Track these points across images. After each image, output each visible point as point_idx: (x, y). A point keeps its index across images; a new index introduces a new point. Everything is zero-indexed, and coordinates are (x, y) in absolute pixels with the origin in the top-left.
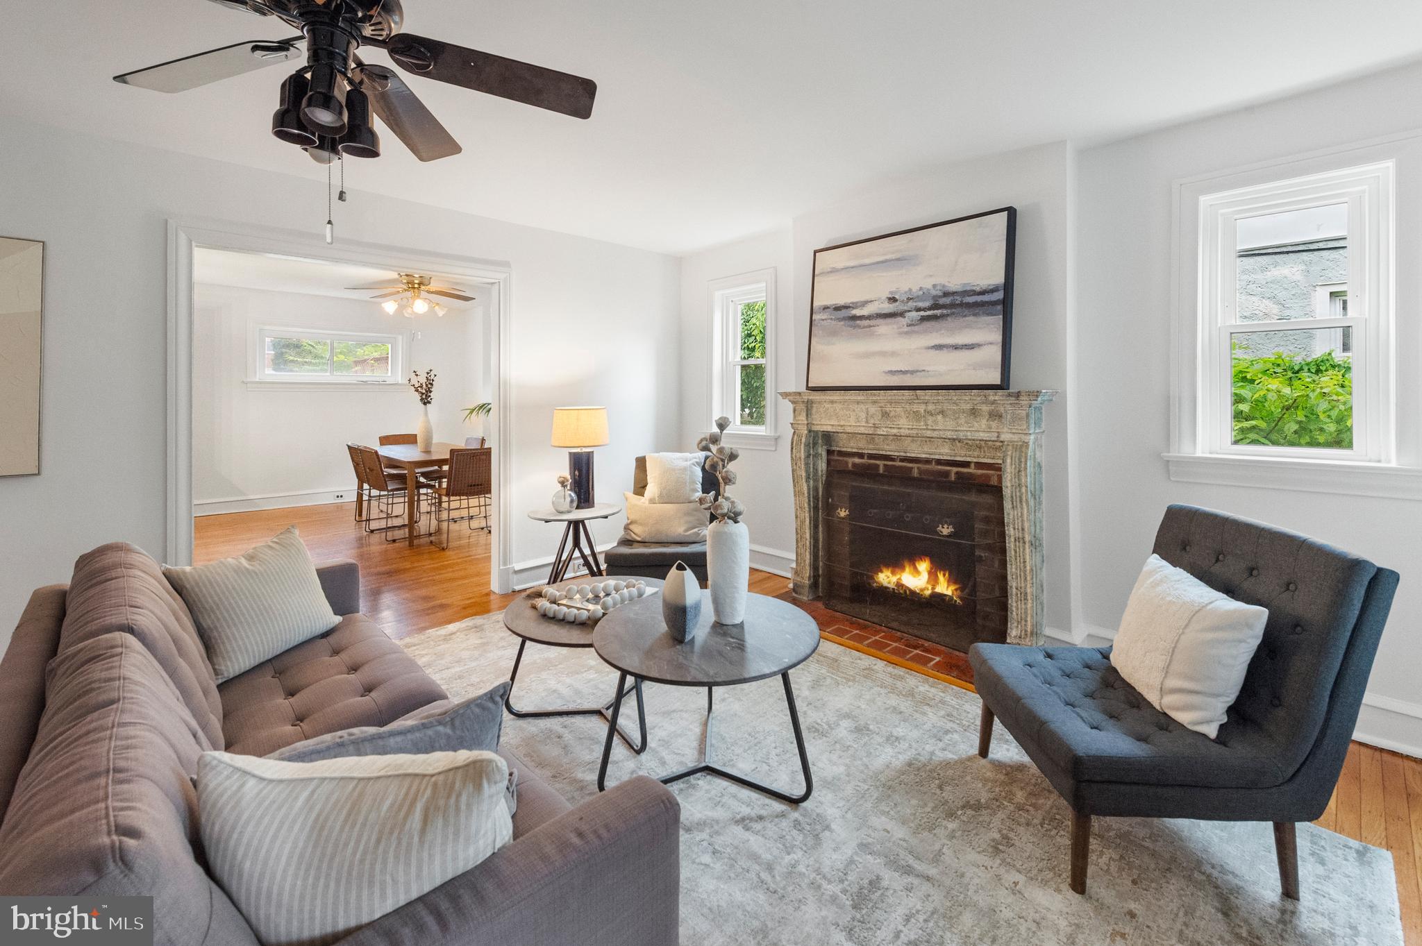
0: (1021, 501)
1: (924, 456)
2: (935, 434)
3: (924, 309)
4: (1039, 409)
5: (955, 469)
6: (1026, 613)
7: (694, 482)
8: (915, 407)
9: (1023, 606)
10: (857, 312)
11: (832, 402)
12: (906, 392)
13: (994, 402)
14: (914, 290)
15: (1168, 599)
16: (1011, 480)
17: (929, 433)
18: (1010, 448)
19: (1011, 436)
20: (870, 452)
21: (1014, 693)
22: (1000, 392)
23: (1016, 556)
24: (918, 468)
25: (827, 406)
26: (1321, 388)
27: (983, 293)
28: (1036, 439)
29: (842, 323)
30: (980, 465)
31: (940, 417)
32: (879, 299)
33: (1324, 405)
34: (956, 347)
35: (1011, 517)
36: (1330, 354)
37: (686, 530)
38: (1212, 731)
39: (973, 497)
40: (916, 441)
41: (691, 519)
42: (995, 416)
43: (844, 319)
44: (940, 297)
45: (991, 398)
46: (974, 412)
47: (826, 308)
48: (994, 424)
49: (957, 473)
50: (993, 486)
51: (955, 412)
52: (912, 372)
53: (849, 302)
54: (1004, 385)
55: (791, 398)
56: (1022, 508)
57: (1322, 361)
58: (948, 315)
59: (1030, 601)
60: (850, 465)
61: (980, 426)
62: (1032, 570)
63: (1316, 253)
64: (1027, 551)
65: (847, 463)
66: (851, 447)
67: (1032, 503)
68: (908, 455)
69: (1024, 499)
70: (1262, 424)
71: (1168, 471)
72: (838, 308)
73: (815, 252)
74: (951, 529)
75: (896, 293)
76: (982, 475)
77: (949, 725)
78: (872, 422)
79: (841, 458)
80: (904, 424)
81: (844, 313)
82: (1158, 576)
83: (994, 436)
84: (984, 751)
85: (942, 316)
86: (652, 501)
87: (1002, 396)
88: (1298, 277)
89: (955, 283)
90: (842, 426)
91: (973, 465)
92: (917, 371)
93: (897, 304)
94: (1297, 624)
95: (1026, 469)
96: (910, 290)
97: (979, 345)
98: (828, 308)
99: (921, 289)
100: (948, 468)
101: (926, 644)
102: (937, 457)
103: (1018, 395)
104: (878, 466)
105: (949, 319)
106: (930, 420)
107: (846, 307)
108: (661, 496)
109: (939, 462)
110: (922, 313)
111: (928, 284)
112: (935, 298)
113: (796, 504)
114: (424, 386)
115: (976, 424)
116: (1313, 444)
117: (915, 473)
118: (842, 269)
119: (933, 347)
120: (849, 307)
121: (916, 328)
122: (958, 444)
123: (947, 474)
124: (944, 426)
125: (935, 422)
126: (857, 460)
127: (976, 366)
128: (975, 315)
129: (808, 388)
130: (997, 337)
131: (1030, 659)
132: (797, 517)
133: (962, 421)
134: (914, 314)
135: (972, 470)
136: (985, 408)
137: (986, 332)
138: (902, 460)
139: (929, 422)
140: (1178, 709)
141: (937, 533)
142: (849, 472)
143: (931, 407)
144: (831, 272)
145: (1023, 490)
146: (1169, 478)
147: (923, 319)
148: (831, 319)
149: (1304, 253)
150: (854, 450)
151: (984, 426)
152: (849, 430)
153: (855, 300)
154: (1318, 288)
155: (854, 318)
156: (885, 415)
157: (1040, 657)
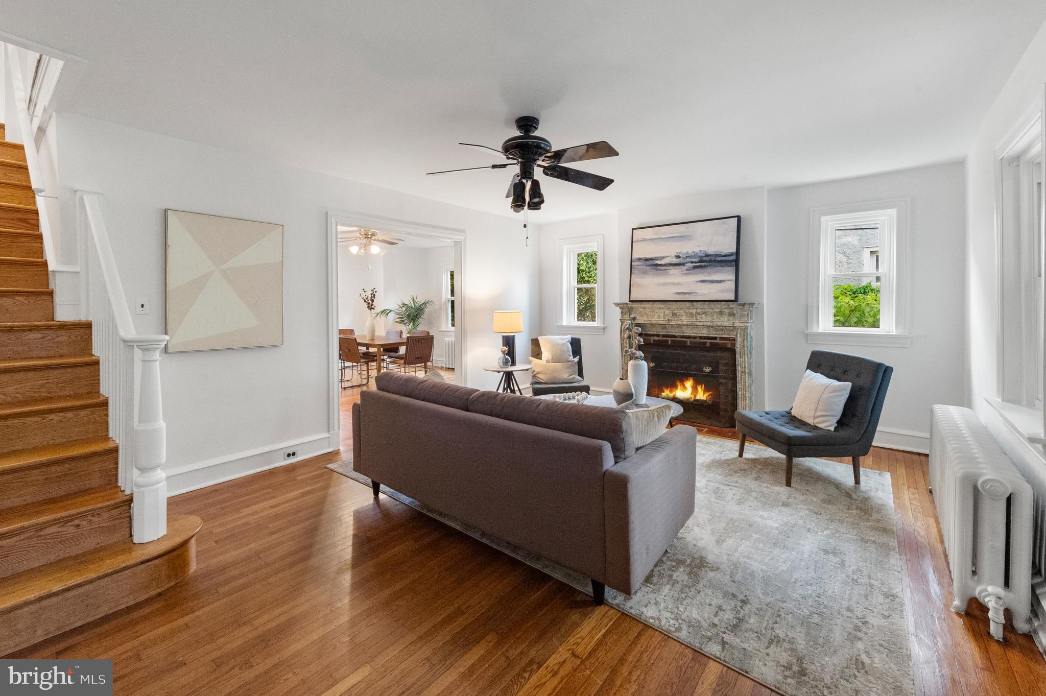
0: (744, 354)
1: (693, 335)
2: (701, 324)
3: (695, 263)
4: (751, 311)
5: (709, 341)
6: (746, 406)
7: (569, 351)
8: (691, 311)
9: (744, 403)
10: (658, 262)
11: (644, 308)
12: (687, 303)
13: (731, 308)
14: (690, 253)
15: (816, 384)
16: (740, 344)
17: (698, 323)
18: (739, 329)
19: (741, 324)
20: (663, 333)
21: (760, 423)
22: (735, 303)
23: (741, 380)
24: (690, 341)
25: (641, 310)
26: (867, 301)
27: (725, 256)
28: (751, 325)
29: (650, 267)
30: (722, 339)
31: (704, 315)
32: (671, 256)
33: (868, 309)
34: (712, 282)
35: (740, 361)
36: (870, 283)
37: (568, 376)
38: (832, 429)
39: (719, 354)
40: (689, 328)
41: (570, 370)
42: (732, 314)
43: (650, 265)
44: (703, 257)
45: (731, 306)
46: (721, 313)
47: (640, 259)
48: (731, 319)
49: (710, 343)
50: (728, 348)
51: (711, 313)
52: (689, 293)
53: (654, 256)
54: (736, 301)
55: (621, 306)
56: (745, 357)
57: (867, 287)
58: (708, 266)
59: (748, 400)
60: (652, 341)
61: (724, 319)
62: (749, 385)
63: (864, 230)
64: (747, 377)
65: (650, 340)
66: (653, 331)
67: (749, 354)
68: (685, 334)
69: (746, 353)
70: (842, 319)
71: (807, 339)
72: (647, 260)
73: (633, 229)
74: (710, 369)
75: (680, 253)
76: (723, 343)
77: (722, 450)
78: (667, 318)
79: (646, 337)
80: (685, 320)
81: (650, 262)
82: (811, 377)
83: (731, 324)
84: (741, 455)
85: (705, 266)
86: (548, 361)
87: (736, 305)
88: (856, 243)
89: (711, 250)
90: (650, 320)
91: (718, 339)
92: (692, 293)
93: (681, 259)
94: (861, 388)
95: (747, 339)
96: (688, 252)
97: (724, 281)
98: (641, 259)
99: (693, 252)
100: (705, 340)
101: (698, 425)
102: (700, 335)
103: (744, 305)
104: (668, 341)
105: (708, 267)
106: (698, 317)
107: (652, 259)
108: (553, 359)
109: (701, 338)
110: (694, 264)
111: (697, 250)
112: (701, 257)
113: (622, 361)
114: (369, 298)
115: (722, 319)
116: (863, 326)
117: (688, 344)
118: (649, 240)
119: (700, 281)
120: (654, 259)
121: (691, 272)
122: (712, 329)
123: (705, 343)
124: (706, 320)
125: (701, 318)
126: (656, 338)
127: (723, 291)
128: (722, 266)
129: (630, 301)
130: (733, 277)
131: (761, 414)
132: (623, 368)
133: (715, 317)
134: (690, 265)
135: (718, 341)
136: (727, 311)
137: (727, 275)
138: (681, 337)
139: (698, 318)
140: (819, 423)
141: (704, 372)
142: (651, 344)
143: (699, 311)
144: (642, 240)
145: (746, 348)
146: (807, 342)
147: (695, 267)
148: (643, 265)
149: (858, 230)
150: (654, 333)
151: (726, 320)
152: (654, 322)
153: (657, 256)
154: (865, 249)
155: (657, 265)
156: (674, 314)
157: (764, 414)
